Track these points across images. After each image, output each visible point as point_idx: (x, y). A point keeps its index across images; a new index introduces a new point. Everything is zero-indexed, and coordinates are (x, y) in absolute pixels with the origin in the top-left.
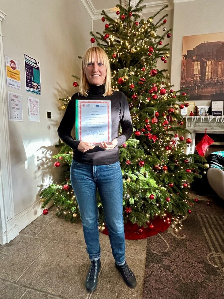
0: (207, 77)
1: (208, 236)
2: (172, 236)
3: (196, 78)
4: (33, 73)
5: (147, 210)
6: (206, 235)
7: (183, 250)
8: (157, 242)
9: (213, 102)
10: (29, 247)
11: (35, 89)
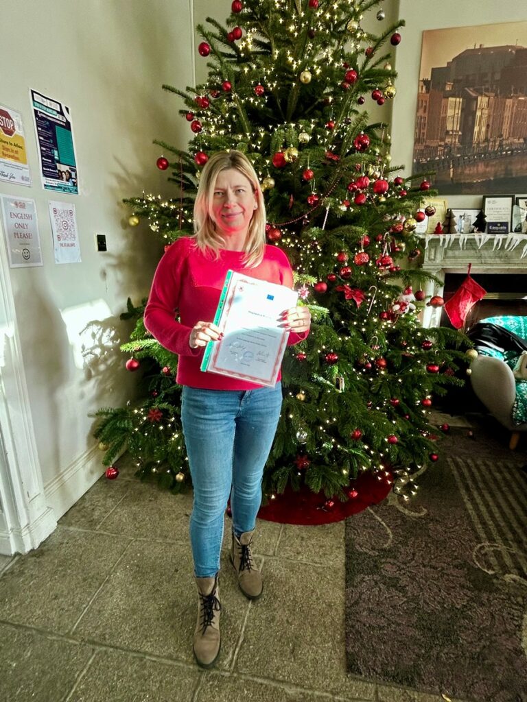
0: (475, 136)
1: (472, 508)
2: (398, 511)
3: (450, 140)
4: (56, 140)
5: (344, 459)
6: (469, 506)
7: (422, 541)
8: (366, 528)
9: (487, 199)
10: (84, 556)
11: (64, 181)
